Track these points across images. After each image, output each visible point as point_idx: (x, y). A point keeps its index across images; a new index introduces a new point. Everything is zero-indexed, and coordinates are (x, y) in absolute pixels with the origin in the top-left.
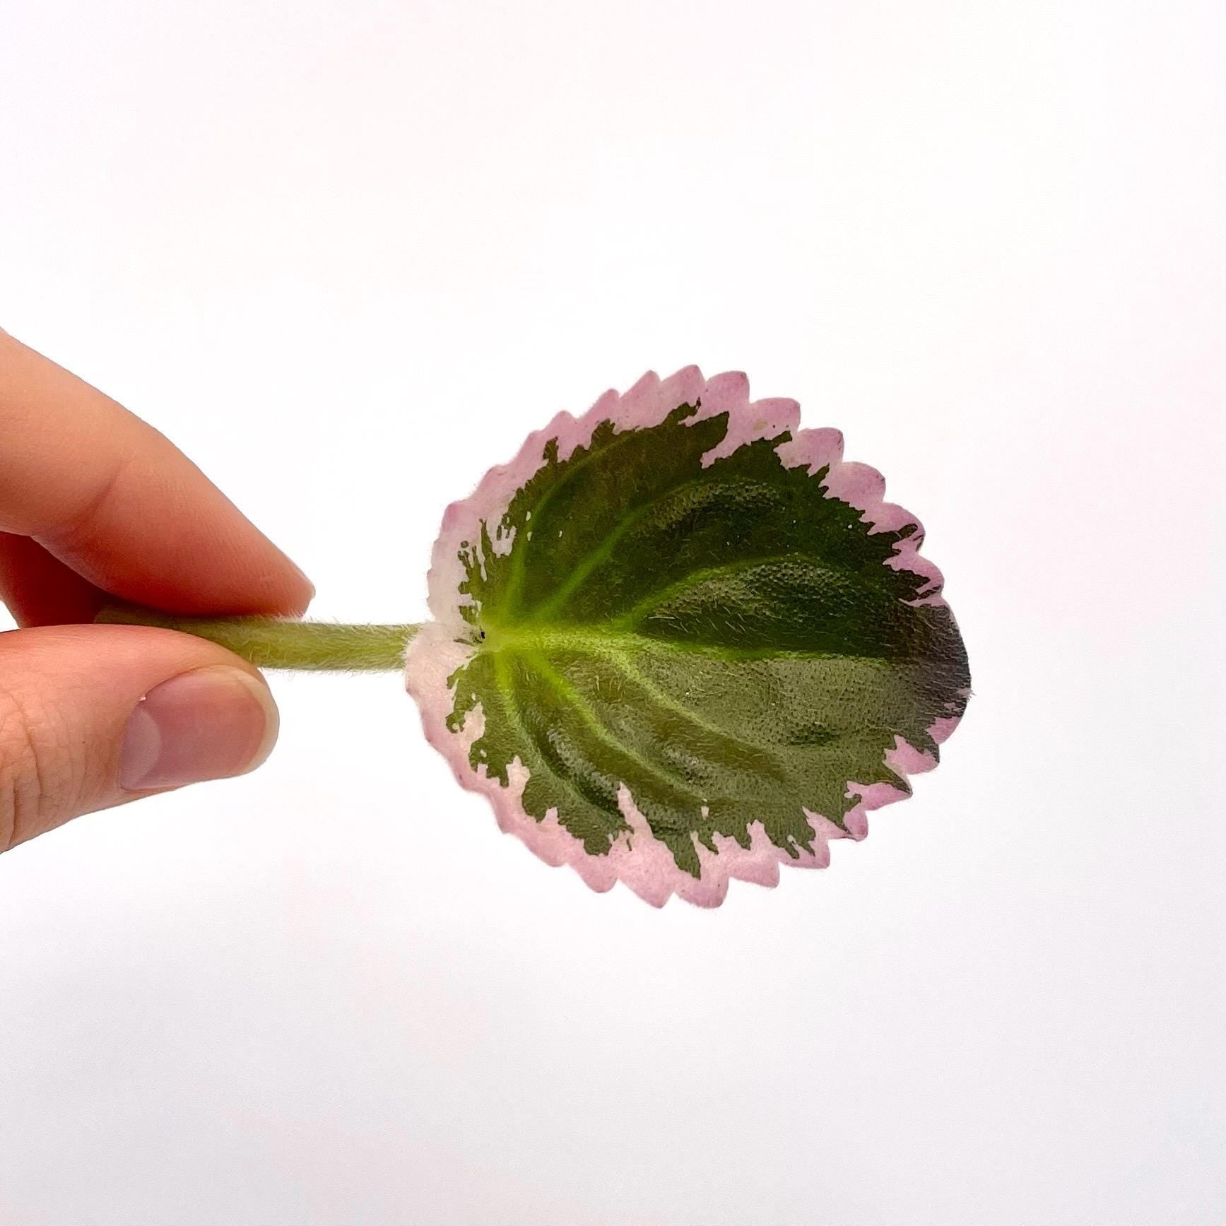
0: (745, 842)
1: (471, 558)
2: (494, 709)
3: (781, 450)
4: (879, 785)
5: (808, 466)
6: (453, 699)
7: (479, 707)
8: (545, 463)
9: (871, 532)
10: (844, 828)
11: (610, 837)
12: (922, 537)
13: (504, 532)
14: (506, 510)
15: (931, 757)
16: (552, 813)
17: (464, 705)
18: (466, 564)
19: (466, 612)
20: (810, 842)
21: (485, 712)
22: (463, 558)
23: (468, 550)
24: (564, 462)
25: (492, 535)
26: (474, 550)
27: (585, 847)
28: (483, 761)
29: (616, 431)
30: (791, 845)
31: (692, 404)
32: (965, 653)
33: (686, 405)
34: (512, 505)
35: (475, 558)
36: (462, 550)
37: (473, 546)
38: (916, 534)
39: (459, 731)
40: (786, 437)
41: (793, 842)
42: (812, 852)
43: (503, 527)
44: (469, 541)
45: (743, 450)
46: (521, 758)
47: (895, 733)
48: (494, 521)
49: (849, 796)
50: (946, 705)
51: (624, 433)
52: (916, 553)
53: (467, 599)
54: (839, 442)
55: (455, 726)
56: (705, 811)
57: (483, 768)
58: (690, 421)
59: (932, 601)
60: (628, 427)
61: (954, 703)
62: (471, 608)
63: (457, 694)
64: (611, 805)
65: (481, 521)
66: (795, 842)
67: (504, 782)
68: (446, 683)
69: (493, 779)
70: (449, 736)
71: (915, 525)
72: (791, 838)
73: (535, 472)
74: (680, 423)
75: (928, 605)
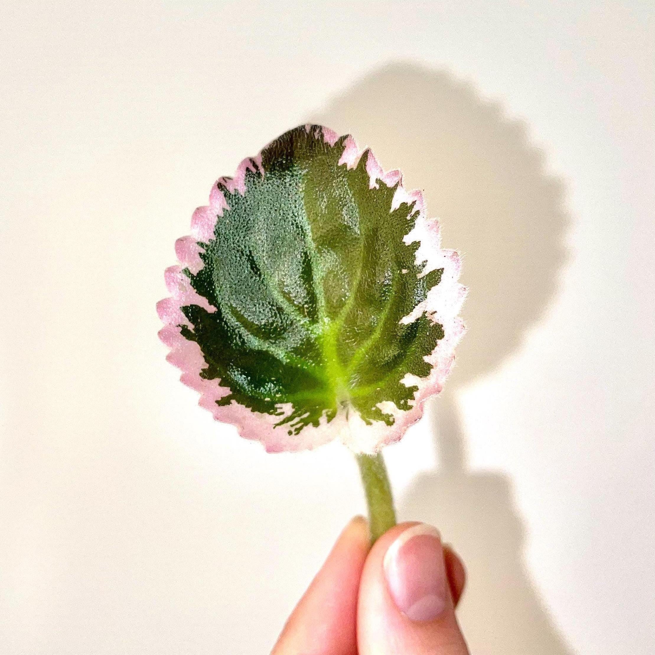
0: (416, 245)
1: (298, 426)
2: (378, 397)
3: (195, 272)
4: (368, 169)
5: (200, 254)
6: (377, 421)
7: (379, 405)
8: (233, 401)
9: (228, 208)
10: (396, 185)
11: (432, 324)
12: (224, 179)
13: (279, 411)
14: (266, 414)
15: (346, 141)
16: (427, 359)
17: (379, 415)
18: (301, 428)
19: (330, 418)
20: (409, 205)
21: (381, 402)
22: (298, 431)
23: (293, 429)
24: (231, 390)
25: (282, 417)
26: (292, 426)
27: (441, 339)
28: (406, 402)
29: (207, 366)
30: (413, 216)
31: (180, 329)
32: (285, 134)
33: (182, 333)
34: (262, 412)
35: (297, 423)
36: (294, 433)
37: (290, 427)
38: (223, 183)
39: (393, 417)
40: (186, 271)
41: (410, 216)
42: (414, 203)
43: (276, 413)
44: (288, 430)
45: (200, 293)
46: (400, 379)
47: (337, 165)
48: (273, 419)
49: (378, 187)
50: (316, 137)
51: (207, 361)
52: (234, 180)
53: (323, 420)
54: (182, 240)
55: (391, 420)
56: (404, 271)
57: (410, 402)
58: (191, 327)
59: (259, 162)
60: (203, 360)
61: (315, 133)
62: (328, 416)
63: (374, 419)
64: (414, 327)
65: (274, 428)
66: (410, 215)
67: (415, 388)
68: (369, 425)
69: (415, 396)
70: (397, 424)
71: (218, 185)
72: (409, 218)
73: (239, 405)
74: (193, 332)
75: (262, 164)
